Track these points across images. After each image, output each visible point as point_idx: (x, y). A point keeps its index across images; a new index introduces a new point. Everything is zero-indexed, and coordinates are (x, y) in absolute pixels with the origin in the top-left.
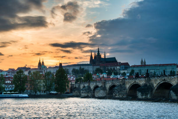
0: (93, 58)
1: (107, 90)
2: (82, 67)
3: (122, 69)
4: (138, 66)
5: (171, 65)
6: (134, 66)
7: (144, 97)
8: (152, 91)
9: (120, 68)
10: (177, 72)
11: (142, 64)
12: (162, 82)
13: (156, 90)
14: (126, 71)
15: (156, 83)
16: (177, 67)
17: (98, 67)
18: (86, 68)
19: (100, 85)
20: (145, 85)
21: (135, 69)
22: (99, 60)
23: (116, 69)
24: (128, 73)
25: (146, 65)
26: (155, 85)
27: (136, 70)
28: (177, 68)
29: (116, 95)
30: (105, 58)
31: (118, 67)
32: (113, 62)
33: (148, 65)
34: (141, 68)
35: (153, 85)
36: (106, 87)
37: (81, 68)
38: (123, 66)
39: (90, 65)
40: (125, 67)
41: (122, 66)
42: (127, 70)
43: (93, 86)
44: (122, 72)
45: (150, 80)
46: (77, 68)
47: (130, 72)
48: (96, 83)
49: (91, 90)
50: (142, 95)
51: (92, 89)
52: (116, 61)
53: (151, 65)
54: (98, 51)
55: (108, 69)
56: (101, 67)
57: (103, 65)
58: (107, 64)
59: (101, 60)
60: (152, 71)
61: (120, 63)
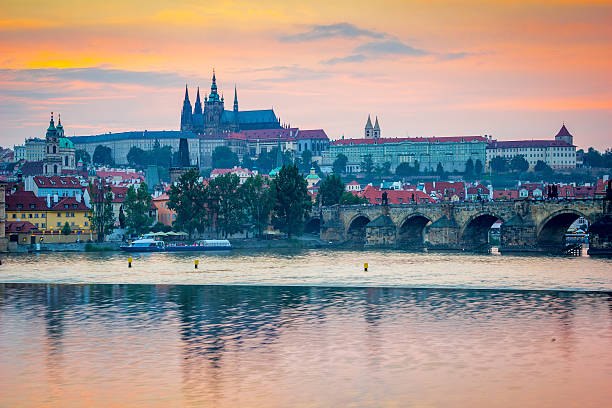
0: (193, 111)
1: (459, 228)
2: (163, 143)
4: (356, 143)
5: (468, 140)
6: (345, 142)
9: (296, 148)
10: (488, 165)
11: (370, 137)
14: (317, 159)
16: (487, 148)
17: (221, 143)
21: (346, 152)
22: (217, 118)
24: (323, 165)
25: (385, 140)
27: (353, 157)
28: (487, 151)
30: (236, 110)
31: (290, 146)
32: (264, 125)
33: (390, 140)
34: (372, 150)
36: (458, 219)
37: (157, 145)
38: (308, 142)
40: (313, 147)
41: (302, 142)
42: (320, 155)
46: (146, 146)
47: (332, 162)
48: (415, 209)
49: (395, 227)
52: (275, 124)
53: (403, 140)
54: (214, 88)
55: (253, 151)
56: (230, 144)
57: (235, 135)
58: (250, 132)
59: (224, 119)
60: (405, 159)
61: (294, 130)
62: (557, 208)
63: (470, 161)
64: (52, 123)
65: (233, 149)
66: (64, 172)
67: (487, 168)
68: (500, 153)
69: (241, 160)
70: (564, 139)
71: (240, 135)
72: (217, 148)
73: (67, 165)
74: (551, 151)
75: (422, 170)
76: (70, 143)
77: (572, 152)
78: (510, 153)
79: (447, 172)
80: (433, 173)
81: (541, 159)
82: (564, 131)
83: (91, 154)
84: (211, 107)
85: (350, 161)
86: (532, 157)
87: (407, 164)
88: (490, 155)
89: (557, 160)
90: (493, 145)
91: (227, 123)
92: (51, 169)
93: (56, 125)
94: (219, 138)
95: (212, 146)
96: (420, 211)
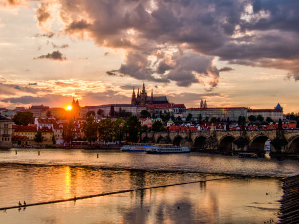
0: (136, 97)
1: (192, 141)
2: (123, 108)
3: (176, 112)
4: (197, 109)
5: (240, 109)
6: (192, 109)
7: (240, 149)
8: (248, 144)
9: (173, 111)
10: (247, 118)
11: (202, 107)
12: (260, 135)
13: (252, 143)
14: (181, 115)
15: (252, 136)
16: (247, 112)
17: (144, 108)
18: (128, 110)
19: (184, 136)
20: (241, 138)
21: (193, 113)
22: (144, 99)
23: (167, 112)
24: (183, 118)
25: (208, 108)
26: (251, 138)
27: (195, 114)
29: (207, 147)
30: (152, 96)
31: (171, 110)
32: (163, 102)
33: (209, 108)
34: (202, 112)
35: (249, 138)
36: (192, 138)
37: (120, 109)
38: (178, 108)
39: (133, 106)
40: (180, 111)
41: (176, 109)
43: (174, 137)
44: (176, 116)
45: (246, 133)
46: (116, 109)
47: (186, 116)
48: (178, 133)
49: (171, 141)
50: (238, 148)
51: (173, 140)
52: (167, 102)
53: (214, 108)
54: (144, 88)
56: (148, 109)
57: (150, 105)
58: (156, 105)
59: (147, 100)
60: (215, 116)
61: (173, 104)
62: (225, 134)
63: (240, 117)
64: (74, 100)
65: (149, 111)
66: (78, 119)
67: (247, 120)
68: (252, 114)
69: (152, 115)
71: (153, 106)
72: (142, 111)
73: (79, 116)
74: (273, 113)
75: (221, 120)
77: (281, 114)
78: (257, 114)
79: (231, 121)
80: (225, 121)
81: (269, 116)
83: (96, 113)
84: (143, 95)
85: (193, 116)
86: (265, 116)
87: (215, 118)
88: (249, 114)
89: (275, 116)
90: (250, 111)
91: (148, 101)
94: (144, 107)
95: (141, 109)
96: (180, 134)
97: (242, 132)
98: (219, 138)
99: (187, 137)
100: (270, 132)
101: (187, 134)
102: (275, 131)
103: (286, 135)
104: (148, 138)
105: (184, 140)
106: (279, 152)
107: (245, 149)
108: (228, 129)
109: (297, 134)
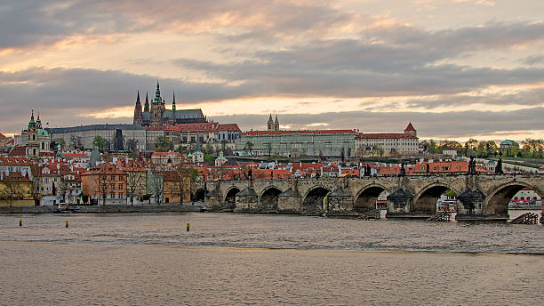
0: (143, 110)
1: (301, 197)
3: (222, 139)
4: (261, 134)
5: (342, 132)
6: (252, 134)
7: (398, 210)
8: (412, 199)
9: (217, 137)
10: (356, 151)
11: (272, 130)
12: (433, 185)
13: (420, 198)
14: (231, 146)
15: (419, 187)
16: (355, 139)
17: (162, 133)
18: (129, 135)
19: (283, 187)
20: (399, 190)
22: (159, 115)
23: (205, 139)
24: (236, 150)
26: (417, 190)
28: (356, 141)
29: (333, 207)
30: (174, 110)
31: (212, 135)
32: (195, 121)
33: (285, 132)
34: (271, 139)
35: (414, 190)
36: (300, 191)
38: (226, 133)
39: (139, 128)
40: (229, 137)
41: (221, 133)
42: (234, 143)
43: (262, 189)
45: (408, 181)
47: (243, 147)
48: (271, 183)
49: (257, 196)
51: (259, 195)
52: (203, 120)
53: (295, 132)
54: (158, 93)
55: (185, 139)
56: (168, 134)
57: (172, 127)
58: (183, 125)
59: (165, 115)
60: (296, 146)
61: (216, 124)
62: (368, 183)
63: (343, 148)
64: (32, 118)
65: (171, 138)
66: (41, 154)
68: (364, 142)
70: (410, 132)
71: (177, 127)
72: (159, 138)
73: (43, 148)
74: (400, 141)
76: (46, 132)
77: (415, 142)
78: (372, 143)
81: (393, 147)
82: (410, 127)
84: (156, 107)
85: (256, 147)
86: (387, 146)
87: (297, 150)
88: (358, 143)
89: (404, 148)
90: (359, 137)
91: (167, 118)
92: (31, 151)
93: (35, 119)
94: (161, 129)
95: (155, 135)
96: (275, 184)
97: (401, 178)
98: (356, 191)
99: (290, 189)
100: (453, 178)
101: (290, 182)
102: (464, 177)
103: (482, 185)
104: (208, 192)
105: (286, 194)
106: (470, 214)
107: (407, 209)
108: (368, 173)
109: (501, 182)
